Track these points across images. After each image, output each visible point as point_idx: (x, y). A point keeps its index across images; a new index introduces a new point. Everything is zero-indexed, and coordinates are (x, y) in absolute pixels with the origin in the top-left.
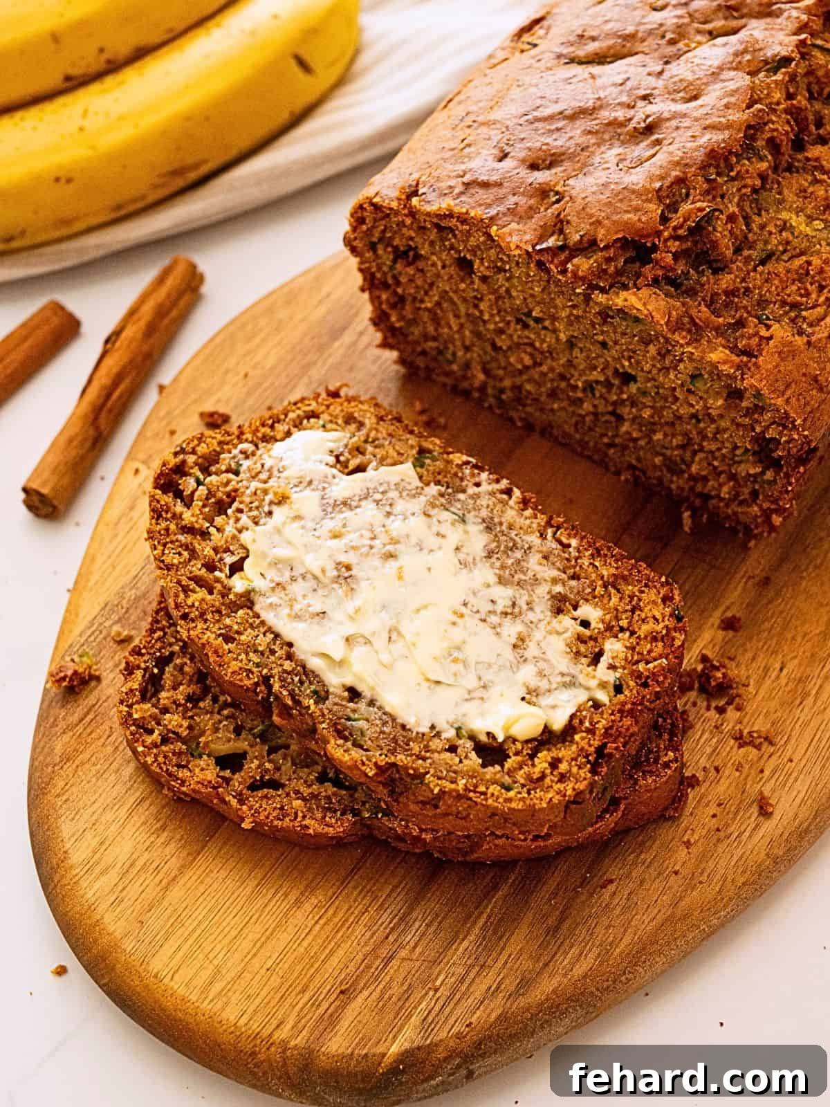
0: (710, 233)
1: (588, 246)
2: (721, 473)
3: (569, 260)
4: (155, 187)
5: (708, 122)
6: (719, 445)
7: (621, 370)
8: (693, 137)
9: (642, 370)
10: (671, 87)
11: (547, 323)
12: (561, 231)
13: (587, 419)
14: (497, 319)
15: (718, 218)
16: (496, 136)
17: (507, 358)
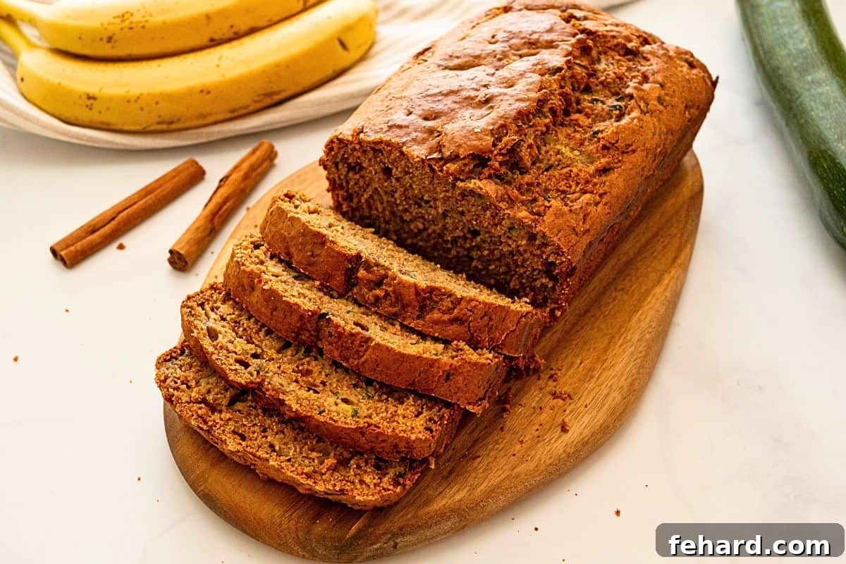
0: (518, 152)
1: (455, 158)
2: (527, 287)
3: (444, 164)
4: (255, 102)
5: (518, 97)
6: (525, 270)
7: (472, 229)
8: (510, 104)
9: (483, 227)
10: (499, 81)
11: (432, 203)
12: (440, 151)
13: (454, 260)
14: (404, 203)
15: (523, 146)
16: (405, 103)
17: (409, 226)
